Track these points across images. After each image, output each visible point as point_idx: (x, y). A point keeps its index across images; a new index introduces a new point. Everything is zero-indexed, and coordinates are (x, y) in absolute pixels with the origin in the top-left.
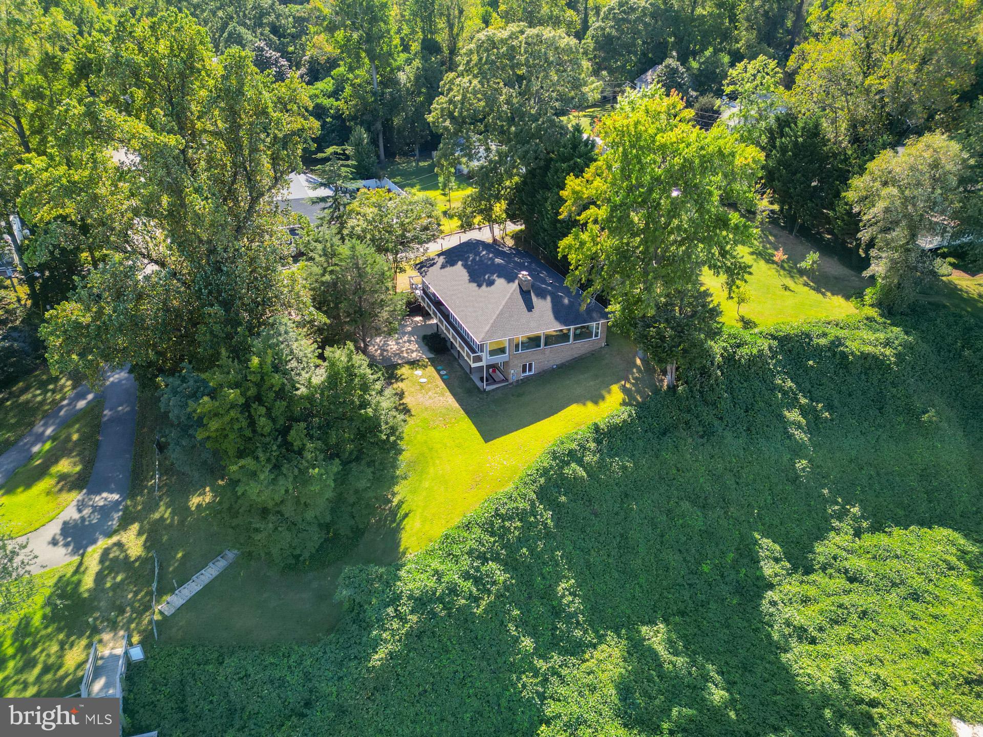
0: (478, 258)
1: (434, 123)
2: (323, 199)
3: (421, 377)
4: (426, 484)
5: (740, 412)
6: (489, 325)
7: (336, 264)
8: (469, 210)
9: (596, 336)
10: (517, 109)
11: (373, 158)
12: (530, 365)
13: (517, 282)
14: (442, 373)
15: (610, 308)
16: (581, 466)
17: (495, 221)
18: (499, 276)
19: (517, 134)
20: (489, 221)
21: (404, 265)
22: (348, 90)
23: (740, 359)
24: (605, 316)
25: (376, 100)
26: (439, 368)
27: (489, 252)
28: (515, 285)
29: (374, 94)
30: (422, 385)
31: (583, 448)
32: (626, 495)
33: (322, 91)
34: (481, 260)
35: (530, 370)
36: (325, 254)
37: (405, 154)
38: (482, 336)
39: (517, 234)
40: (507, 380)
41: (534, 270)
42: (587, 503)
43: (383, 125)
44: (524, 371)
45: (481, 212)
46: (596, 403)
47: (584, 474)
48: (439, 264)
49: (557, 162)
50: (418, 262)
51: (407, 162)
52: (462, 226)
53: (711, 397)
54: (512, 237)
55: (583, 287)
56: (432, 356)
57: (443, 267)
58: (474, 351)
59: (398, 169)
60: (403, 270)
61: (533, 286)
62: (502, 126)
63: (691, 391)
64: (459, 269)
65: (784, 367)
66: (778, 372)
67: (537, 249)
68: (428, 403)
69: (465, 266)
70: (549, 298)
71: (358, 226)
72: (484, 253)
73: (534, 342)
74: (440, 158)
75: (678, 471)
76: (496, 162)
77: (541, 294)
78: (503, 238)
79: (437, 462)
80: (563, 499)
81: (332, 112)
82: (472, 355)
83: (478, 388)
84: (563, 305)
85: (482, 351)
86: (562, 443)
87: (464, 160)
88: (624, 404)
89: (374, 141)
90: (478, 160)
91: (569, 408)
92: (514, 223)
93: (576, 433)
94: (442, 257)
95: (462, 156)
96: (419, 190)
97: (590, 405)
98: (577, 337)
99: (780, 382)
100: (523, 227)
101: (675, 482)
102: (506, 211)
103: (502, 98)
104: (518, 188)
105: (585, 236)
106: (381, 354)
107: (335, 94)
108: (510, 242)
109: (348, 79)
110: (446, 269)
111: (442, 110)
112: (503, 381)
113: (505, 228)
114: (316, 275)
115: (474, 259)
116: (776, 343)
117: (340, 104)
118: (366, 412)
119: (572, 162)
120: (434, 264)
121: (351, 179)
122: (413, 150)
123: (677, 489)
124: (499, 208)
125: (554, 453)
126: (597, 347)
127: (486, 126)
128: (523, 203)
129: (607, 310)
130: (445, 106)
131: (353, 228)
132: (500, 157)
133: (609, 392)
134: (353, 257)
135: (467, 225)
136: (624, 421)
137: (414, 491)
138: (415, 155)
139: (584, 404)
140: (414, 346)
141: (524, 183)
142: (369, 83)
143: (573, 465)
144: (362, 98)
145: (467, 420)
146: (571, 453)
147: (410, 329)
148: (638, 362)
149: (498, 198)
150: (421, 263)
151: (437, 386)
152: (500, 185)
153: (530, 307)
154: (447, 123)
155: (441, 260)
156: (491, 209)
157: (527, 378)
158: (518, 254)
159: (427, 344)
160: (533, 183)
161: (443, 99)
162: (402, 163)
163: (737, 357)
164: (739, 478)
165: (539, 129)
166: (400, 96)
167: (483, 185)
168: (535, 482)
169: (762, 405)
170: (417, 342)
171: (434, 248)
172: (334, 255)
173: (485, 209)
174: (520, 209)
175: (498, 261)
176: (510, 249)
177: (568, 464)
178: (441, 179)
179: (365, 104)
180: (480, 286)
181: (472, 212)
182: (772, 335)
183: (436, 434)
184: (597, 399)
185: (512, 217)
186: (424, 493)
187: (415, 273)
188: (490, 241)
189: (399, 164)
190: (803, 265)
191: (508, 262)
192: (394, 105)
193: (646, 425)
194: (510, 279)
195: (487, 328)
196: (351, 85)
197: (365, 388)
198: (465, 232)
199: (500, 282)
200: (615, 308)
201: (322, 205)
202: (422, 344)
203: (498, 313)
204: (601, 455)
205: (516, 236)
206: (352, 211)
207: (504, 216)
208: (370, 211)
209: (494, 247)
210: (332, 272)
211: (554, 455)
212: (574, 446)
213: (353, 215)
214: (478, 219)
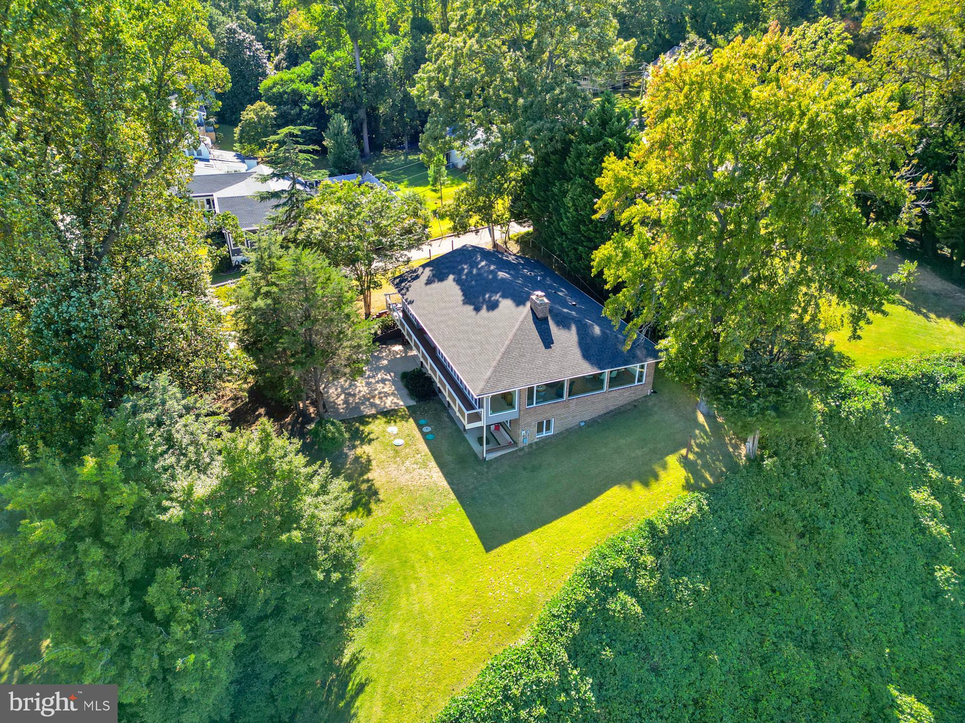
0: (475, 271)
1: (419, 97)
2: (276, 195)
3: (396, 436)
4: (395, 629)
5: (852, 494)
6: (491, 370)
7: (274, 284)
8: (464, 207)
9: (640, 380)
10: (527, 75)
11: (355, 149)
12: (549, 422)
13: (528, 304)
14: (425, 429)
15: (663, 343)
16: (634, 594)
17: (496, 222)
18: (504, 296)
19: (526, 109)
20: (488, 222)
21: (378, 278)
22: (328, 73)
23: (847, 418)
24: (655, 354)
25: (359, 86)
26: (422, 422)
27: (490, 263)
28: (526, 310)
29: (357, 78)
30: (396, 449)
31: (636, 565)
32: (701, 636)
33: (299, 76)
34: (479, 274)
35: (548, 429)
36: (260, 267)
37: (393, 147)
38: (481, 385)
39: (523, 237)
40: (515, 444)
41: (551, 287)
42: (643, 654)
43: (368, 114)
44: (540, 430)
45: (479, 210)
46: (646, 484)
47: (639, 610)
48: (424, 278)
49: (579, 143)
50: (397, 274)
51: (395, 156)
52: (455, 228)
53: (811, 475)
54: (517, 242)
55: (629, 317)
56: (412, 403)
57: (429, 282)
58: (469, 406)
59: (385, 163)
60: (378, 285)
61: (551, 311)
62: (507, 99)
63: (783, 466)
64: (450, 287)
65: (903, 424)
66: (896, 433)
67: (550, 257)
68: (404, 480)
69: (458, 281)
70: (574, 328)
71: (317, 228)
72: (483, 263)
73: (554, 390)
74: (427, 141)
75: (774, 591)
76: (499, 146)
77: (563, 322)
78: (505, 243)
79: (413, 586)
80: (608, 653)
81: (309, 98)
82: (467, 413)
83: (475, 455)
84: (593, 338)
85: (481, 406)
86: (604, 557)
87: (457, 144)
88: (688, 487)
89: (356, 131)
90: (475, 144)
91: (609, 493)
92: (520, 224)
93: (623, 539)
94: (428, 269)
95: (455, 140)
96: (407, 186)
97: (638, 487)
98: (614, 382)
99: (901, 447)
100: (531, 229)
101: (769, 609)
102: (511, 209)
103: (506, 64)
104: (525, 180)
105: (631, 244)
106: (346, 402)
107: (314, 79)
108: (514, 248)
109: (328, 61)
110: (433, 286)
111: (430, 80)
112: (510, 445)
113: (507, 232)
114: (247, 299)
115: (470, 272)
116: (889, 389)
117: (319, 89)
118: (289, 538)
119: (601, 143)
120: (417, 277)
121: (313, 168)
122: (402, 143)
123: (773, 622)
124: (502, 205)
125: (592, 576)
126: (640, 394)
127: (485, 100)
128: (534, 199)
129: (657, 347)
130: (433, 74)
131: (311, 230)
132: (503, 138)
133: (664, 467)
134: (296, 273)
135: (461, 228)
136: (693, 517)
137: (375, 641)
138: (404, 148)
139: (630, 486)
140: (388, 388)
141: (535, 173)
142: (351, 67)
143: (621, 594)
144: (344, 83)
145: (460, 509)
146: (618, 574)
147: (385, 362)
148: (701, 418)
149: (500, 192)
150: (401, 276)
151: (418, 452)
152: (503, 176)
153: (548, 341)
154: (436, 96)
155: (428, 272)
156: (491, 206)
157: (543, 440)
158: (528, 263)
159: (407, 386)
160: (546, 173)
161: (429, 66)
162: (389, 157)
163: (843, 415)
164: (858, 596)
165: (555, 101)
166: (387, 81)
167: (482, 175)
168: (564, 628)
169: (882, 483)
170: (394, 382)
171: (418, 256)
172: (273, 269)
173: (483, 207)
174: (529, 206)
175: (501, 275)
176: (518, 257)
177: (613, 592)
178: (431, 172)
179: (346, 90)
180: (477, 309)
181: (468, 211)
182: (881, 378)
183: (412, 534)
184: (647, 477)
185: (518, 216)
186: (391, 648)
187: (392, 289)
188: (489, 247)
189: (386, 157)
190: (895, 277)
191: (516, 277)
192: (380, 90)
193: (724, 522)
194: (520, 301)
195: (489, 374)
196: (331, 68)
197: (292, 491)
198: (458, 235)
199: (506, 304)
200: (669, 344)
201: (274, 202)
202: (401, 385)
203: (503, 350)
204: (662, 574)
205: (522, 240)
206: (310, 209)
207: (507, 215)
208: (333, 209)
209: (495, 255)
210: (267, 294)
211: (592, 579)
212: (621, 562)
213: (312, 215)
214: (474, 219)
